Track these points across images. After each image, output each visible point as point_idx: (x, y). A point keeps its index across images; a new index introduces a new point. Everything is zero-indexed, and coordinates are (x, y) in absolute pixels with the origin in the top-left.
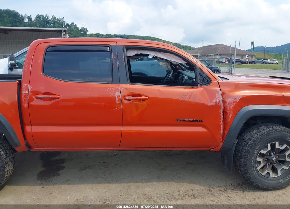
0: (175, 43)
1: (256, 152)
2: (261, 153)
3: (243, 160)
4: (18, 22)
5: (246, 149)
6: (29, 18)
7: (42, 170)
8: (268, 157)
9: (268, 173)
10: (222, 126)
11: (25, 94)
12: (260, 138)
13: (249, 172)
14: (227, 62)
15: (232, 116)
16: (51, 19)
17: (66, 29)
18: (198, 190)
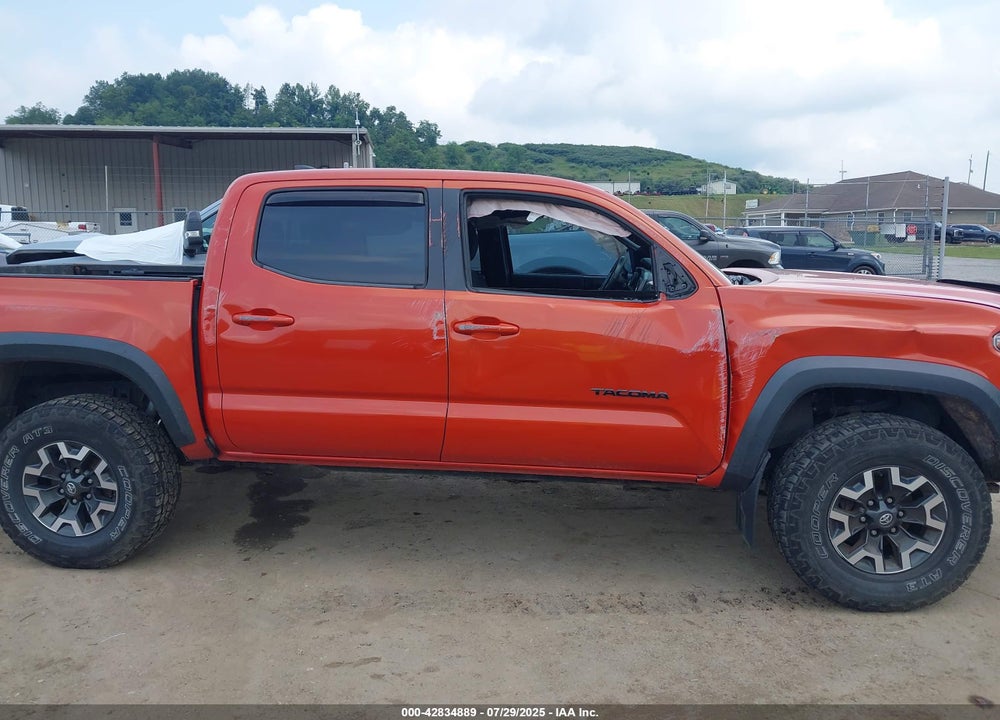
0: (740, 169)
1: (823, 493)
2: (842, 498)
3: (784, 514)
4: (226, 108)
5: (795, 481)
6: (260, 96)
7: (250, 522)
8: (870, 512)
9: (866, 558)
10: (723, 413)
11: (209, 310)
12: (838, 451)
13: (804, 548)
14: (912, 238)
15: (754, 385)
16: (326, 96)
17: (364, 130)
18: (658, 596)
